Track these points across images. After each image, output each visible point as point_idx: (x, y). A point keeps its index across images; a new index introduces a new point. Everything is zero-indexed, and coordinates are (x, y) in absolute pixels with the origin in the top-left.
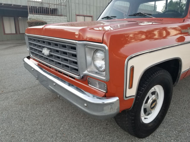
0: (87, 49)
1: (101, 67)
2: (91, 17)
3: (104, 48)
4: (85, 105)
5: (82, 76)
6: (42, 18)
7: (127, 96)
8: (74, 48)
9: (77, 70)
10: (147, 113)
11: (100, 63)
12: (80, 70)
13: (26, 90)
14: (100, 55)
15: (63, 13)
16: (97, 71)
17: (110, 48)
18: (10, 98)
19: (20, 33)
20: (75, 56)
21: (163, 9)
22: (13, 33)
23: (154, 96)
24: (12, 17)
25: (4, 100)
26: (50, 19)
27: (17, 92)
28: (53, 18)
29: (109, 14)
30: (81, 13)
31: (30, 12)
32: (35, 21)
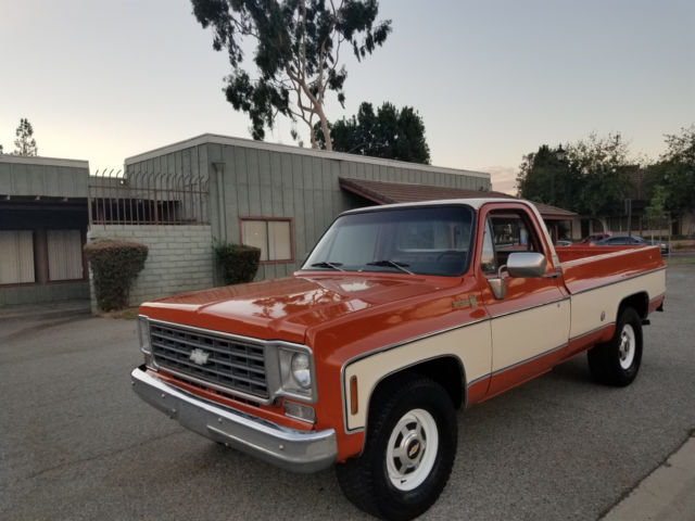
0: (281, 353)
1: (305, 381)
2: (289, 220)
3: (306, 351)
4: (281, 447)
5: (273, 398)
6: (130, 234)
7: (350, 427)
8: (261, 352)
9: (264, 389)
10: (403, 468)
11: (303, 374)
12: (270, 388)
13: (124, 453)
14: (302, 360)
15: (199, 214)
16: (299, 388)
17: (315, 350)
18: (88, 473)
19: (49, 282)
20: (261, 364)
21: (522, 173)
22: (25, 281)
23: (413, 431)
24: (28, 229)
25: (74, 479)
26: (156, 234)
27: (102, 459)
28: (166, 230)
29: (328, 257)
30: (256, 212)
31: (94, 218)
32: (111, 245)
